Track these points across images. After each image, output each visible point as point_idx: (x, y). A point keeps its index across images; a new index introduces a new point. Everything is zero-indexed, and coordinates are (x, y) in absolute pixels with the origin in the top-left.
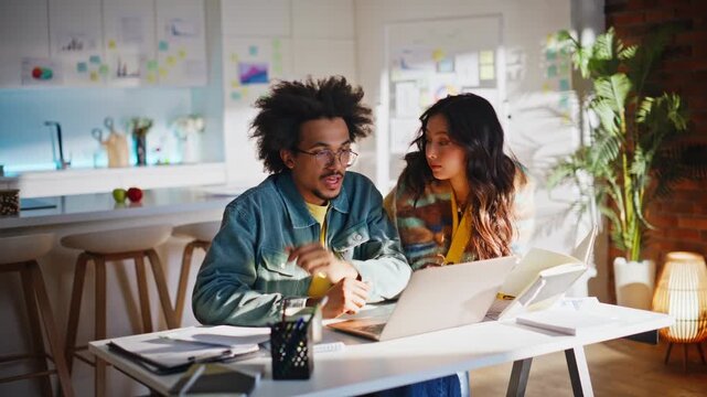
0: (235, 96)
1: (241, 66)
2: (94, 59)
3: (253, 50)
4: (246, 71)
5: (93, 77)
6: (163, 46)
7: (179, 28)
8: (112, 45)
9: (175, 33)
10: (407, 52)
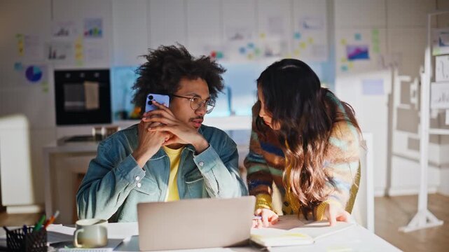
0: (344, 69)
1: (348, 48)
2: (251, 46)
3: (358, 37)
4: (352, 51)
5: (250, 57)
6: (298, 36)
7: (309, 23)
8: (262, 36)
9: (306, 27)
10: (443, 33)
